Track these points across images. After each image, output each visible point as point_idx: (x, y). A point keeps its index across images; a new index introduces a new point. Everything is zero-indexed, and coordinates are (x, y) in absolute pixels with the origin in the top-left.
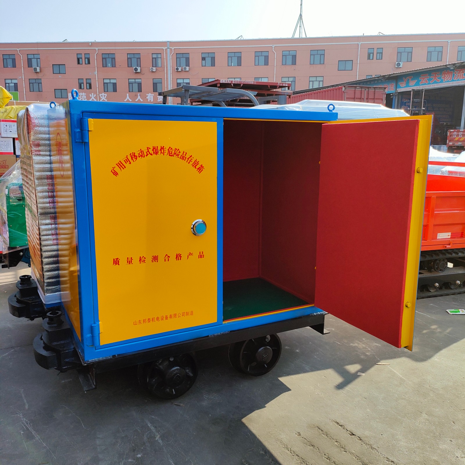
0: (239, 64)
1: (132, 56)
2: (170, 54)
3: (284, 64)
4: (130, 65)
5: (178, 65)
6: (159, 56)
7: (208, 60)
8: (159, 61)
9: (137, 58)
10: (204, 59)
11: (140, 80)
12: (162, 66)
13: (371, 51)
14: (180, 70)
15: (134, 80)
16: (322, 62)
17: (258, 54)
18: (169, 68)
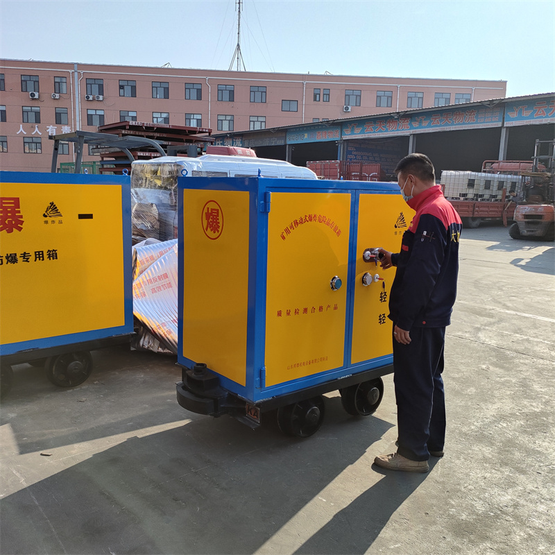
0: (166, 96)
1: (28, 78)
2: (79, 78)
3: (220, 100)
4: (24, 89)
5: (89, 92)
6: (64, 80)
7: (128, 90)
8: (64, 87)
9: (34, 82)
10: (121, 87)
11: (38, 109)
12: (68, 93)
13: (317, 92)
14: (91, 98)
15: (30, 108)
16: (264, 101)
17: (188, 86)
18: (77, 96)
